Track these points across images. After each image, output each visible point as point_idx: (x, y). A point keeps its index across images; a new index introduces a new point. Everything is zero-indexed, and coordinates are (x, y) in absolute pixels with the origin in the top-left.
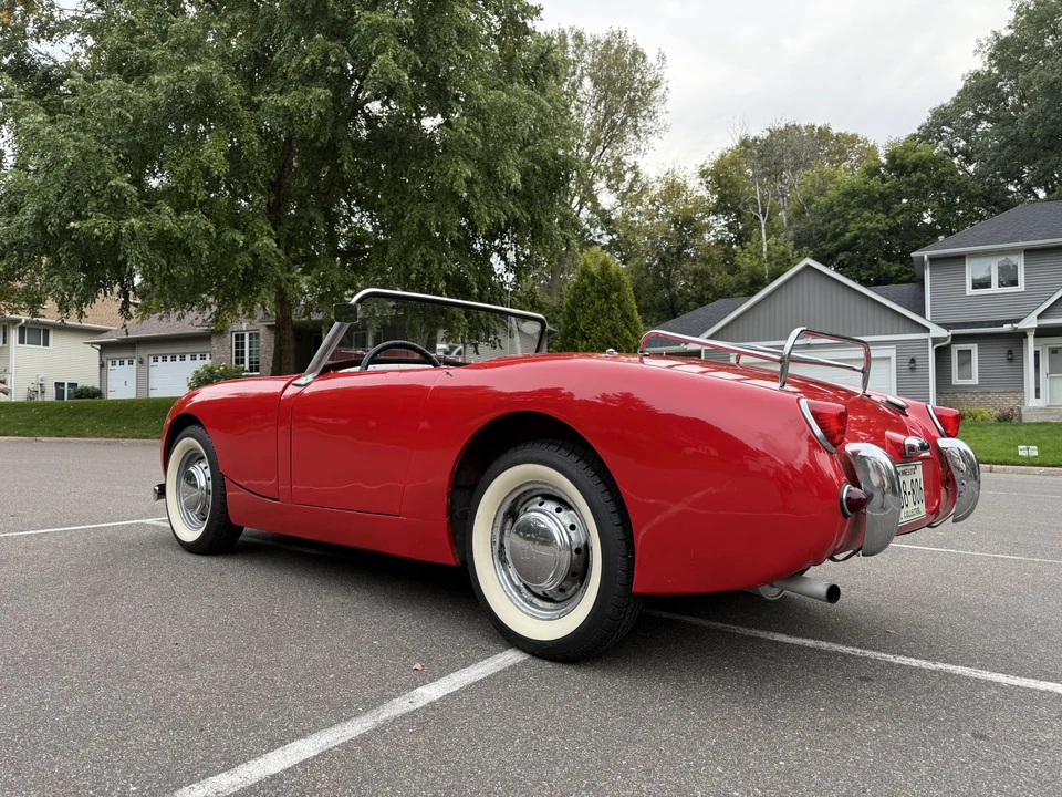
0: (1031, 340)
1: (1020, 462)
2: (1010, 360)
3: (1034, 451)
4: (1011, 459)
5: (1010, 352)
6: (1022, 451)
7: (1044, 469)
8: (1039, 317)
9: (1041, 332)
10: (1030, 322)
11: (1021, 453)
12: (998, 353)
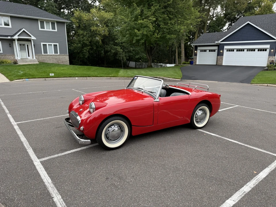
0: (16, 42)
1: (50, 77)
2: (10, 46)
3: (53, 75)
4: (49, 77)
5: (10, 44)
6: (51, 75)
7: (56, 78)
8: (18, 36)
9: (19, 40)
10: (16, 37)
11: (50, 75)
12: (7, 44)
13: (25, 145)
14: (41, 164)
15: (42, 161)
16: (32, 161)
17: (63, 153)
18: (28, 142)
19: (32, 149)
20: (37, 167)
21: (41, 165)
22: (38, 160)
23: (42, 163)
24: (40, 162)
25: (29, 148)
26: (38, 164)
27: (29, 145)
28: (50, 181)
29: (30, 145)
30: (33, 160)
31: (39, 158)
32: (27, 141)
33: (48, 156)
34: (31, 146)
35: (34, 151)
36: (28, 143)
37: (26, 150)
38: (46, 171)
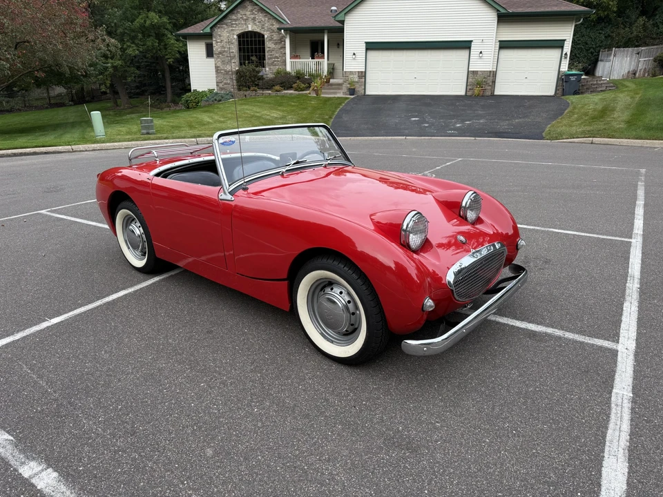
13: (626, 426)
14: (619, 337)
15: (614, 341)
16: (636, 354)
17: (546, 333)
18: (604, 437)
19: (614, 390)
20: (633, 334)
21: (621, 335)
22: (620, 347)
23: (615, 337)
24: (618, 342)
25: (620, 401)
26: (626, 339)
27: (613, 416)
28: (626, 305)
29: (608, 416)
30: (632, 357)
31: (615, 353)
32: (607, 449)
33: (587, 344)
34: (610, 408)
35: (613, 380)
36: (610, 432)
37: (634, 401)
38: (621, 321)
